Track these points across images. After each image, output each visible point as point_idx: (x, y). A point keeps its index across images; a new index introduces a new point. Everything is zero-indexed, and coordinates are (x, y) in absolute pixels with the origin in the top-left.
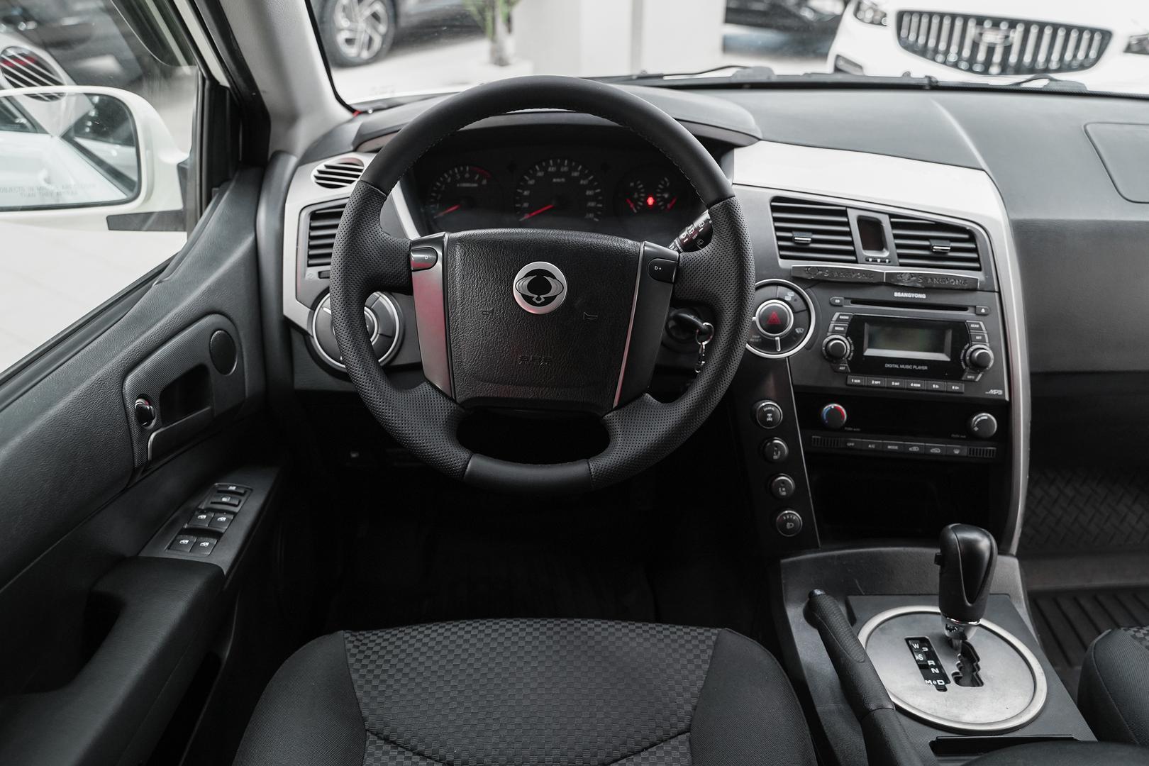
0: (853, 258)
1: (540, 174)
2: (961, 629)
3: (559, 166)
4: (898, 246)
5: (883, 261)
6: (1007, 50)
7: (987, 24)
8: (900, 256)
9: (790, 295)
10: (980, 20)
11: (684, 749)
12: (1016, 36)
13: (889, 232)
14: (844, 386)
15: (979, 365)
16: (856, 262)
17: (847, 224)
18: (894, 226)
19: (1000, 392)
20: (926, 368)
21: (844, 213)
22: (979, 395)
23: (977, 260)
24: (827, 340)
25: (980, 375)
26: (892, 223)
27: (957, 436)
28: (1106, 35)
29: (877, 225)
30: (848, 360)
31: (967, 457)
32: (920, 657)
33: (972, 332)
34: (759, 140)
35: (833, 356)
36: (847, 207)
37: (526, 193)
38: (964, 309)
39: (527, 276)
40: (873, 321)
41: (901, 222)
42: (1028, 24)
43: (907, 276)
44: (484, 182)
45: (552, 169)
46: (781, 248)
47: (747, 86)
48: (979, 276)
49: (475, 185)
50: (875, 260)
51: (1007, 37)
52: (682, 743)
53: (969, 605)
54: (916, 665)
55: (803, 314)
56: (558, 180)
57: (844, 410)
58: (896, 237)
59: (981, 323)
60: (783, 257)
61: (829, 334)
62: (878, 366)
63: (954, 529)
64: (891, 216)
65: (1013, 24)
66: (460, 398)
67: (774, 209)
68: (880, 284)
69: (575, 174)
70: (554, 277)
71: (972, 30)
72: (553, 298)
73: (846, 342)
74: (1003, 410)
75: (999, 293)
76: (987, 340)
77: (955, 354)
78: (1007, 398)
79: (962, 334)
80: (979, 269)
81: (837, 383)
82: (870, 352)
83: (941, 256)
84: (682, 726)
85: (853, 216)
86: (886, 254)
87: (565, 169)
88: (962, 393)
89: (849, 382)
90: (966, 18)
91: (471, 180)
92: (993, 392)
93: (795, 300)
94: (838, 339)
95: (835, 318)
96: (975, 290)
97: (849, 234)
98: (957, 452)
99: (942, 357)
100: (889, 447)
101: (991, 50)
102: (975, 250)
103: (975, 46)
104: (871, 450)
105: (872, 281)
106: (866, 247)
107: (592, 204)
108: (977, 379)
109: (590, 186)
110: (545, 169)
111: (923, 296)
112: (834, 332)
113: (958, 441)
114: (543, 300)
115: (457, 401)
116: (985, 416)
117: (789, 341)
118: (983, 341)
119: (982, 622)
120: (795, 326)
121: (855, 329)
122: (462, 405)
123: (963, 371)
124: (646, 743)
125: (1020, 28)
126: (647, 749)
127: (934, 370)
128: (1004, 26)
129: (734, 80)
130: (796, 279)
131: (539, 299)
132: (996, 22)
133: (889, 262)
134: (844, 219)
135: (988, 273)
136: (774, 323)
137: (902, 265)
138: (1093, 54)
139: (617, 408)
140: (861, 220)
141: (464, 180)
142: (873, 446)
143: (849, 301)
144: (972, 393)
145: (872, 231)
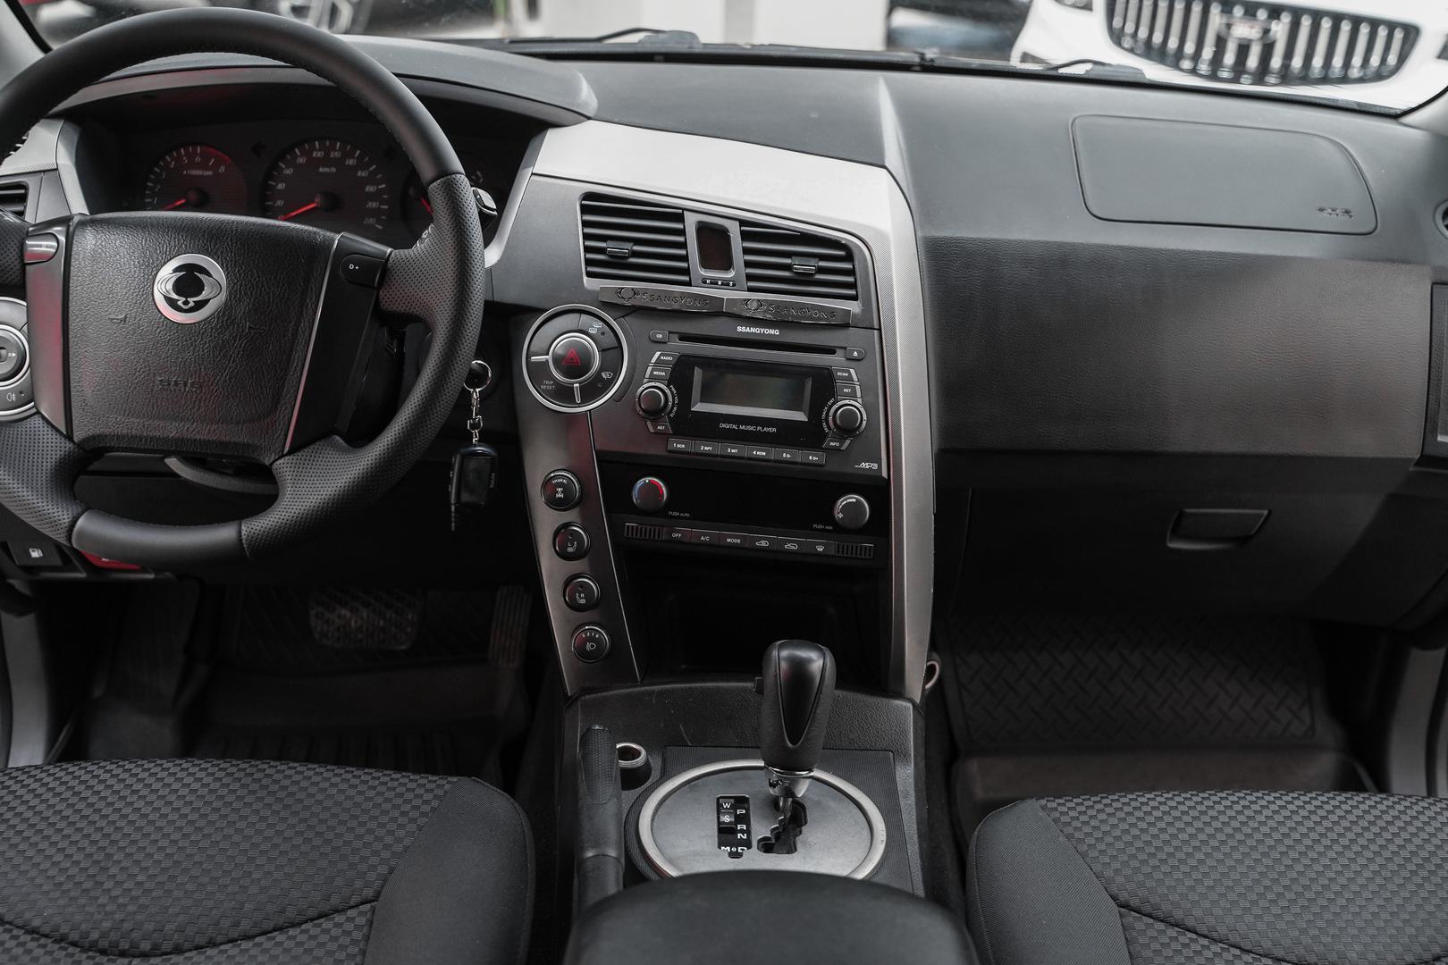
0: (687, 278)
1: (301, 160)
2: (787, 783)
3: (327, 151)
4: (748, 264)
5: (726, 284)
6: (1268, 49)
7: (1238, 11)
8: (750, 277)
9: (595, 327)
10: (1227, 4)
11: (361, 921)
12: (1280, 29)
13: (737, 244)
14: (665, 453)
15: (848, 428)
16: (689, 284)
17: (682, 232)
18: (745, 236)
19: (875, 466)
20: (774, 430)
21: (679, 218)
22: (848, 470)
23: (853, 286)
24: (641, 389)
25: (848, 442)
26: (743, 233)
27: (821, 527)
28: (1411, 33)
29: (723, 233)
30: (669, 417)
31: (834, 556)
32: (726, 819)
33: (839, 383)
34: (589, 118)
35: (654, 413)
36: (683, 209)
37: (281, 186)
38: (830, 351)
39: (176, 270)
40: (706, 362)
41: (756, 232)
42: (1297, 13)
43: (755, 305)
44: (222, 169)
45: (318, 154)
46: (589, 262)
47: (661, 58)
48: (854, 307)
49: (210, 173)
50: (714, 282)
51: (1266, 31)
52: (361, 914)
53: (790, 745)
54: (716, 827)
55: (612, 353)
56: (326, 170)
57: (664, 489)
58: (746, 251)
59: (852, 371)
60: (590, 275)
61: (645, 380)
62: (708, 427)
63: (781, 647)
64: (743, 223)
65: (1275, 11)
66: (78, 436)
67: (585, 210)
68: (719, 314)
69: (351, 162)
70: (209, 274)
71: (1215, 19)
72: (206, 302)
73: (667, 391)
74: (880, 492)
75: (880, 330)
76: (859, 394)
77: (815, 411)
78: (885, 474)
79: (824, 385)
80: (855, 298)
81: (655, 450)
82: (699, 407)
83: (804, 279)
84: (369, 893)
85: (691, 221)
86: (730, 275)
87: (335, 155)
88: (822, 466)
89: (669, 448)
91: (204, 166)
92: (865, 465)
93: (603, 334)
94: (654, 384)
95: (654, 360)
96: (846, 326)
97: (683, 245)
98: (820, 549)
99: (800, 416)
100: (729, 540)
101: (1243, 49)
102: (852, 272)
103: (1221, 42)
104: (704, 544)
105: (716, 310)
106: (706, 263)
107: (374, 205)
108: (844, 448)
109: (370, 180)
110: (307, 154)
111: (775, 332)
112: (653, 378)
113: (822, 534)
114: (191, 304)
115: (76, 439)
116: (853, 498)
117: (591, 392)
118: (853, 396)
119: (816, 773)
120: (602, 369)
121: (680, 374)
122: (80, 445)
123: (825, 436)
124: (312, 913)
125: (1286, 18)
126: (312, 920)
127: (786, 434)
128: (1262, 14)
129: (640, 49)
130: (607, 306)
131: (186, 303)
132: (1250, 9)
133: (734, 285)
134: (680, 226)
135: (867, 305)
136: (574, 364)
137: (751, 290)
138: (1392, 59)
139: (289, 453)
140: (702, 228)
141: (194, 166)
142: (707, 538)
143: (676, 336)
144: (834, 466)
145: (714, 241)
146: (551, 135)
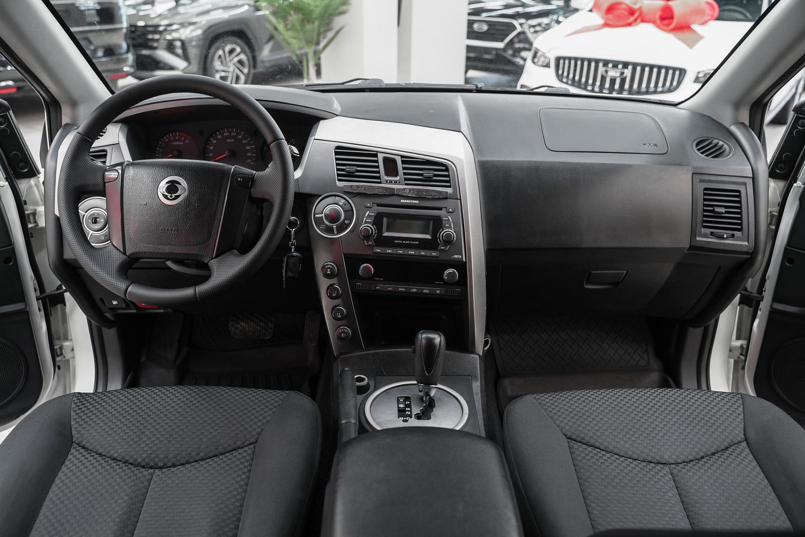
0: (379, 181)
1: (220, 137)
2: (426, 390)
3: (230, 133)
4: (405, 174)
5: (396, 182)
6: (623, 81)
7: (610, 65)
8: (406, 179)
9: (342, 202)
10: (606, 63)
11: (250, 452)
12: (628, 72)
13: (400, 165)
14: (372, 254)
15: (448, 241)
16: (380, 183)
17: (377, 161)
18: (403, 162)
19: (460, 257)
20: (418, 243)
21: (376, 156)
22: (448, 258)
23: (449, 182)
24: (361, 227)
25: (448, 247)
26: (402, 161)
27: (438, 283)
28: (683, 72)
29: (394, 161)
30: (374, 239)
31: (444, 295)
32: (402, 406)
33: (444, 222)
34: (337, 115)
35: (367, 237)
36: (377, 152)
37: (211, 148)
38: (440, 209)
39: (167, 183)
40: (388, 215)
41: (407, 160)
42: (635, 66)
43: (408, 190)
44: (187, 142)
45: (226, 134)
46: (338, 175)
47: (368, 90)
48: (450, 190)
49: (182, 143)
50: (391, 182)
51: (622, 73)
52: (249, 449)
53: (427, 374)
54: (397, 410)
55: (349, 212)
56: (230, 140)
57: (372, 269)
58: (404, 168)
59: (449, 217)
60: (339, 180)
61: (363, 224)
62: (390, 242)
63: (422, 333)
64: (402, 157)
65: (626, 65)
66: (128, 253)
67: (336, 153)
68: (393, 195)
69: (240, 137)
70: (180, 184)
71: (601, 69)
72: (179, 196)
73: (372, 228)
74: (463, 267)
75: (460, 199)
76: (452, 227)
77: (435, 234)
78: (464, 260)
79: (438, 223)
80: (450, 187)
81: (368, 252)
82: (386, 234)
83: (428, 179)
84: (253, 440)
85: (380, 157)
86: (398, 178)
87: (233, 134)
88: (438, 257)
89: (374, 251)
90: (597, 61)
91: (180, 140)
92: (456, 256)
93: (345, 204)
94: (367, 225)
95: (366, 215)
96: (446, 198)
97: (378, 167)
98: (438, 292)
99: (428, 237)
100: (400, 289)
101: (613, 81)
102: (448, 176)
103: (603, 79)
104: (390, 291)
105: (391, 193)
106: (387, 174)
107: (250, 154)
108: (447, 249)
109: (249, 144)
110: (222, 134)
111: (417, 202)
112: (366, 222)
113: (439, 286)
114: (173, 197)
115: (127, 254)
116: (451, 270)
117: (341, 229)
118: (450, 227)
119: (439, 386)
120: (345, 219)
121: (377, 220)
122: (129, 257)
123: (438, 244)
124: (230, 449)
125: (630, 67)
126: (229, 452)
127: (423, 244)
128: (620, 66)
129: (359, 87)
130: (346, 193)
131: (171, 196)
132: (615, 65)
133: (399, 183)
134: (376, 159)
135: (455, 189)
136: (333, 217)
137: (406, 184)
138: (675, 83)
139: (215, 258)
140: (386, 160)
141: (175, 140)
142: (391, 289)
143: (376, 205)
144: (444, 257)
145: (390, 165)
146: (322, 123)
